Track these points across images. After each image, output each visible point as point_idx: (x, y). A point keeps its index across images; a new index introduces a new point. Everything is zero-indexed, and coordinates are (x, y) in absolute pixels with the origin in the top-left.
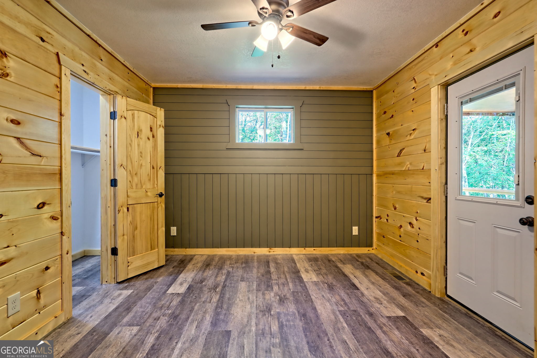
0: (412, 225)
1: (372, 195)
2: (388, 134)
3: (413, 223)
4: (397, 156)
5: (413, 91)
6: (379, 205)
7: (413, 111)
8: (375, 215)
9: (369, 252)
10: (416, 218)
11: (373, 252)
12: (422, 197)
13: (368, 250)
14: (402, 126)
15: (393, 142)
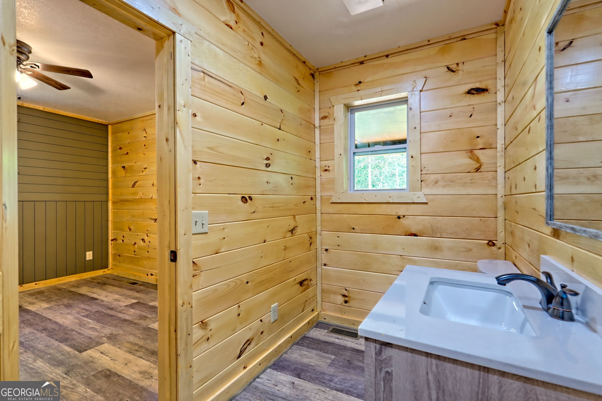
0: (144, 240)
1: (107, 220)
2: (124, 167)
3: (144, 238)
4: (132, 187)
5: (144, 139)
6: (115, 228)
7: (144, 154)
8: (110, 238)
9: (105, 273)
10: (147, 235)
11: (109, 272)
12: (151, 219)
13: (104, 272)
14: (136, 164)
15: (128, 175)
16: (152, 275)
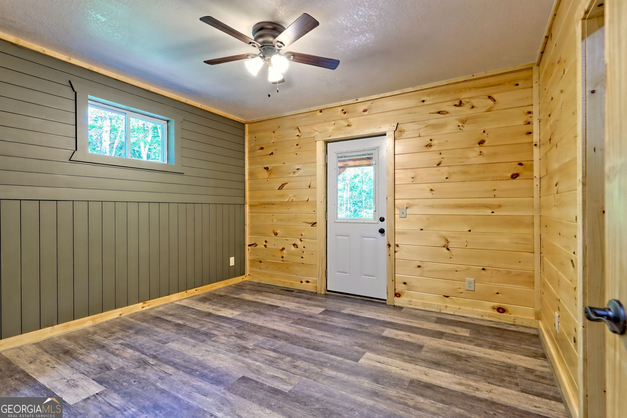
0: (296, 245)
1: (244, 224)
2: (267, 169)
3: (297, 243)
4: (278, 189)
5: (297, 138)
6: (251, 234)
7: (296, 154)
8: (248, 242)
9: (243, 280)
10: (301, 239)
11: (246, 279)
12: (307, 223)
14: (284, 164)
15: (273, 176)
16: (307, 282)
